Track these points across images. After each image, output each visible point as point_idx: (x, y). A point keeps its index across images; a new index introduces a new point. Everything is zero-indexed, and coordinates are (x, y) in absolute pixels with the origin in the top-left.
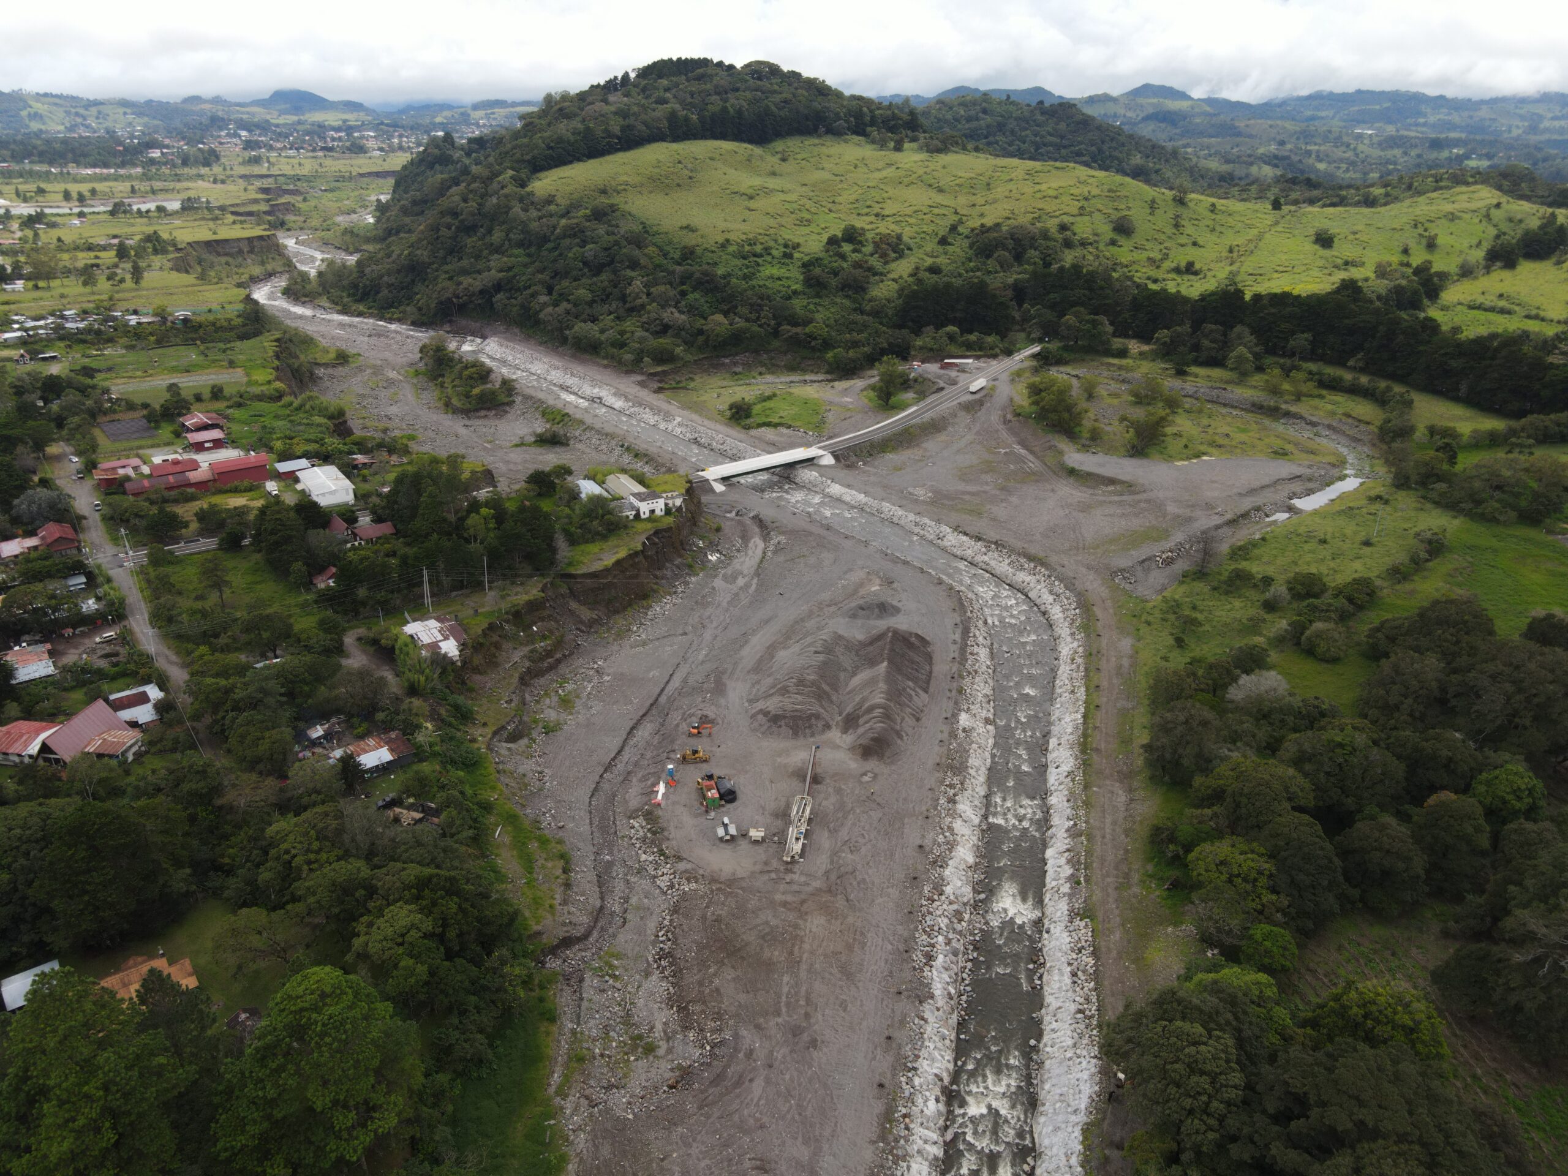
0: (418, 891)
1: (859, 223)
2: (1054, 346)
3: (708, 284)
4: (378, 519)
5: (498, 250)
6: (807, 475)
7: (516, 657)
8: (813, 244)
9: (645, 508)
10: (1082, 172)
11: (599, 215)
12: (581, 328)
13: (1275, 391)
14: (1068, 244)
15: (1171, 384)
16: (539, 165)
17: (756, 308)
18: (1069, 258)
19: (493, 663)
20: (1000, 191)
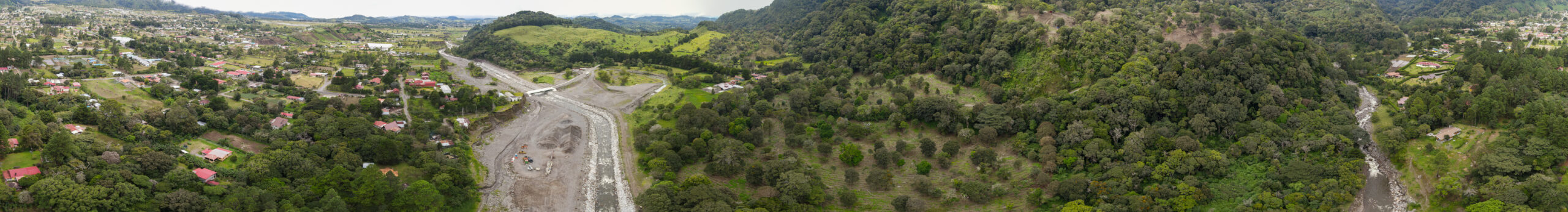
0: (450, 172)
1: (561, 41)
2: (603, 64)
3: (529, 54)
4: (455, 97)
5: (486, 45)
6: (550, 93)
7: (481, 128)
8: (551, 46)
9: (513, 99)
10: (605, 31)
11: (507, 39)
12: (502, 62)
13: (647, 70)
14: (603, 45)
15: (627, 71)
16: (495, 30)
17: (539, 58)
18: (604, 47)
19: (475, 129)
20: (589, 35)
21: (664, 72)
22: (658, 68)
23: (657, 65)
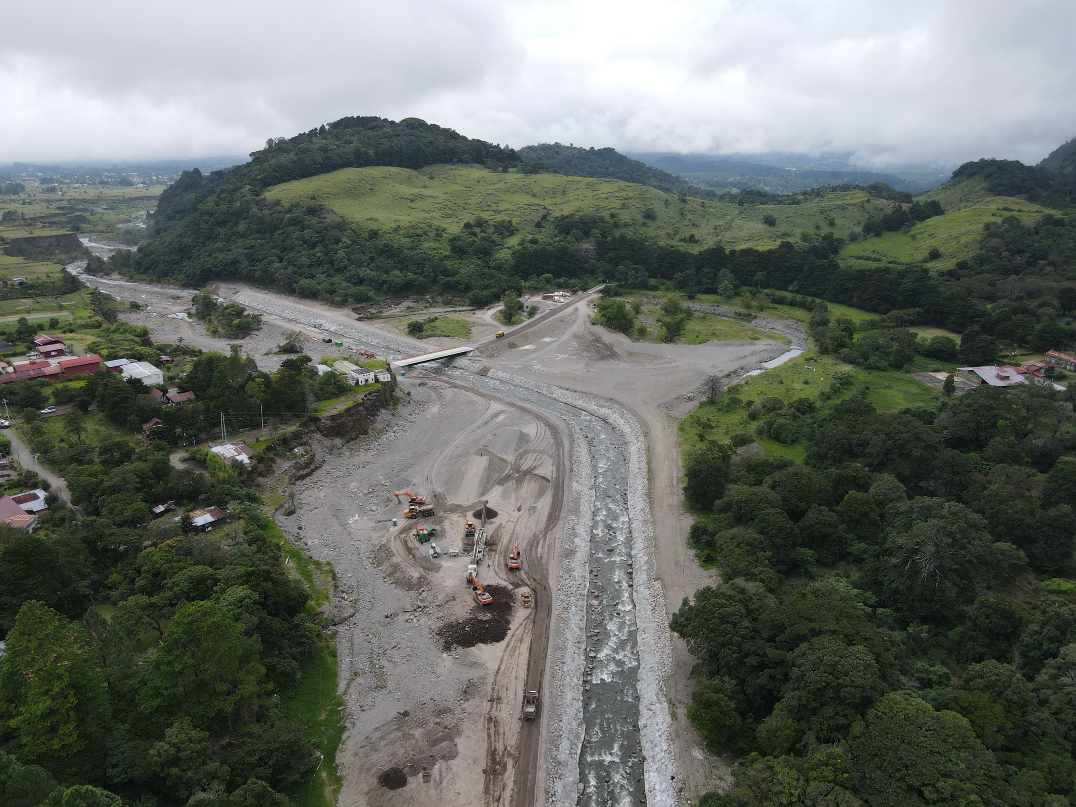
0: (247, 579)
1: (485, 216)
2: (614, 284)
3: (388, 251)
6: (463, 362)
8: (454, 228)
9: (361, 378)
10: (623, 184)
11: (310, 213)
12: (304, 282)
13: (748, 306)
14: (616, 225)
15: (686, 304)
16: (268, 182)
17: (420, 266)
18: (617, 233)
20: (572, 196)
21: (799, 313)
22: (781, 301)
23: (778, 293)
